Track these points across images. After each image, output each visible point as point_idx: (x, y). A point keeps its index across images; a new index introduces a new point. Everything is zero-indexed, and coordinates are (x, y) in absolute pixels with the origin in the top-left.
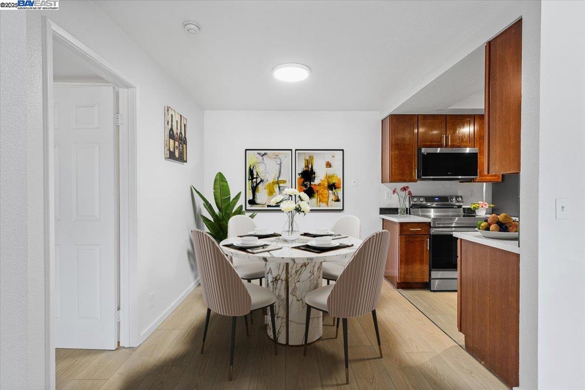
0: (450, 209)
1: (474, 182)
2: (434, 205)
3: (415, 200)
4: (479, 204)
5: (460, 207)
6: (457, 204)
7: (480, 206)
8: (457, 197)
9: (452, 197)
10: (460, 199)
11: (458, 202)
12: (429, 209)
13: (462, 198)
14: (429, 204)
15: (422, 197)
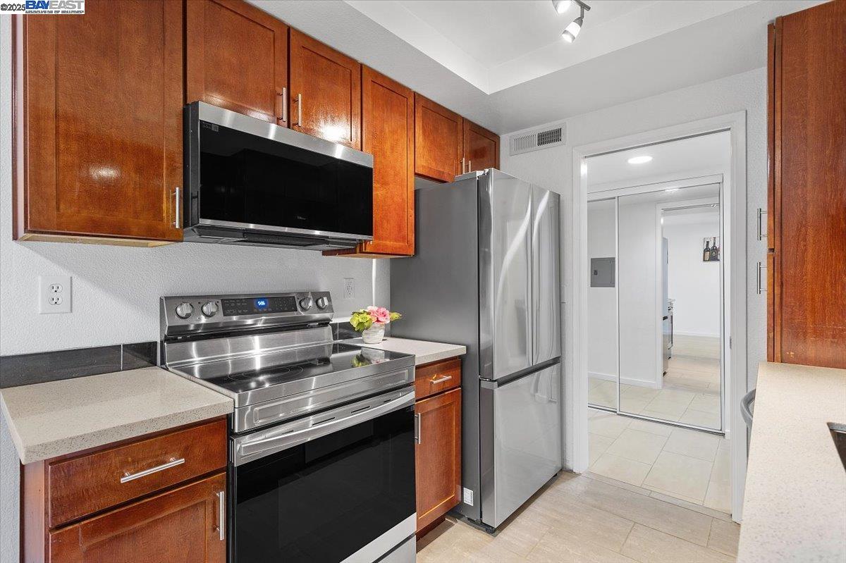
0: (297, 333)
1: (361, 252)
2: (260, 325)
3: (183, 310)
4: (369, 313)
5: (324, 323)
6: (318, 316)
7: (374, 319)
8: (318, 296)
9: (303, 296)
10: (326, 303)
11: (320, 309)
12: (250, 337)
13: (329, 300)
14: (249, 322)
15: (207, 298)
